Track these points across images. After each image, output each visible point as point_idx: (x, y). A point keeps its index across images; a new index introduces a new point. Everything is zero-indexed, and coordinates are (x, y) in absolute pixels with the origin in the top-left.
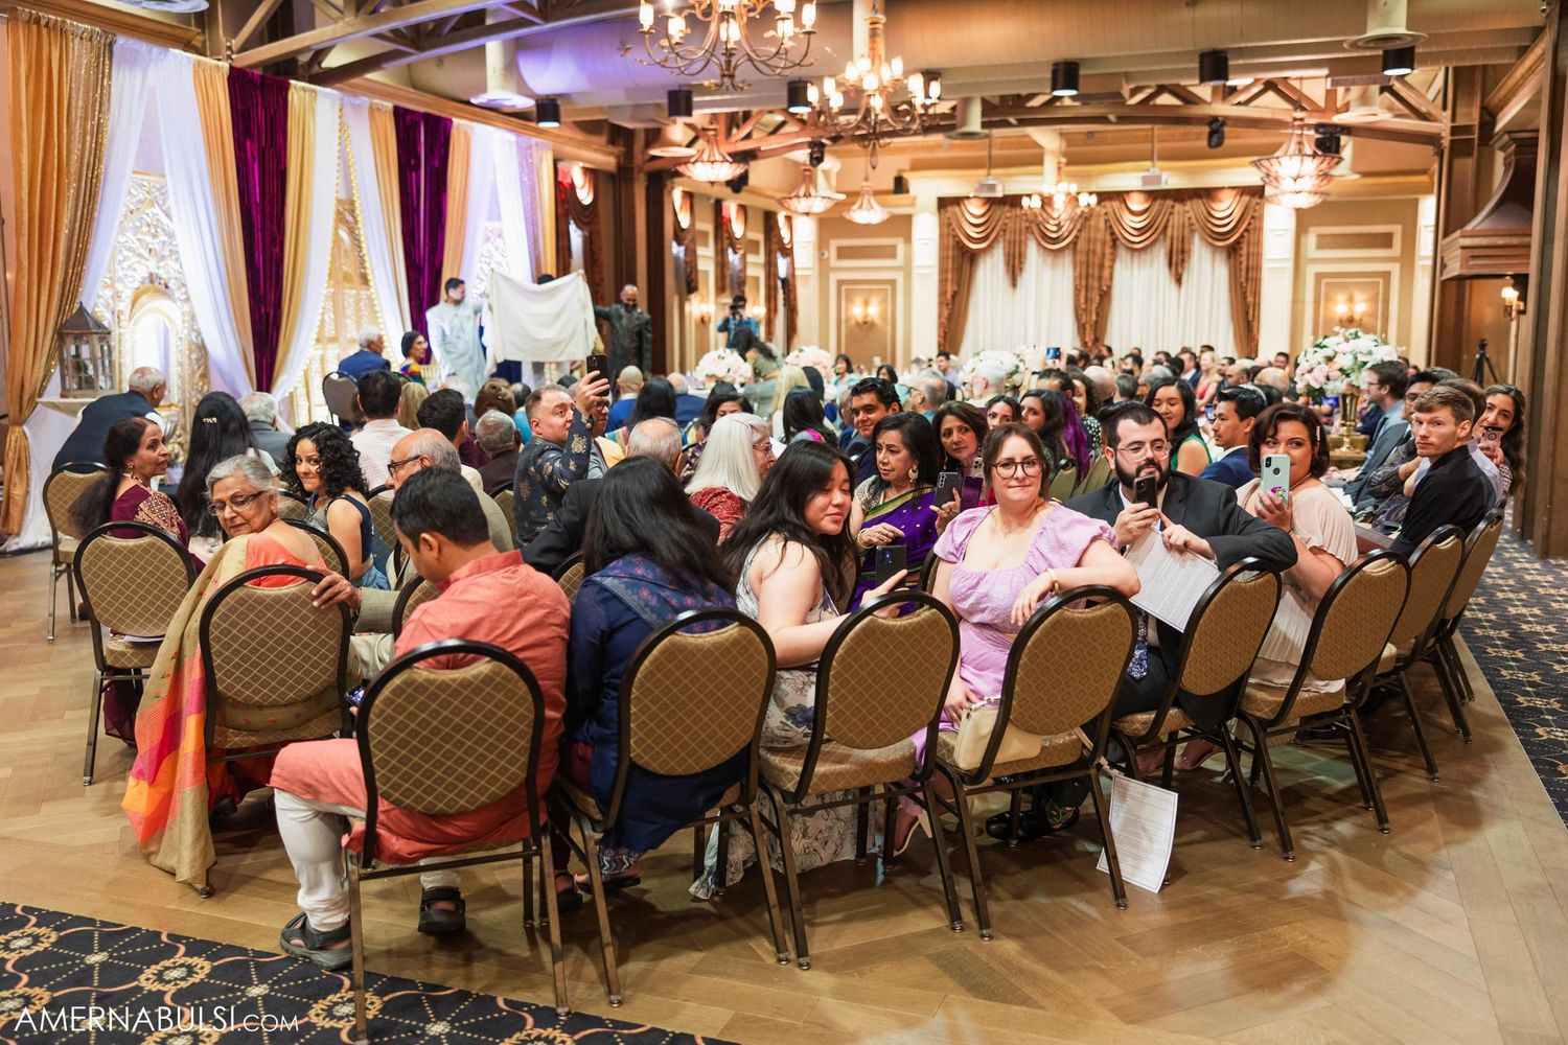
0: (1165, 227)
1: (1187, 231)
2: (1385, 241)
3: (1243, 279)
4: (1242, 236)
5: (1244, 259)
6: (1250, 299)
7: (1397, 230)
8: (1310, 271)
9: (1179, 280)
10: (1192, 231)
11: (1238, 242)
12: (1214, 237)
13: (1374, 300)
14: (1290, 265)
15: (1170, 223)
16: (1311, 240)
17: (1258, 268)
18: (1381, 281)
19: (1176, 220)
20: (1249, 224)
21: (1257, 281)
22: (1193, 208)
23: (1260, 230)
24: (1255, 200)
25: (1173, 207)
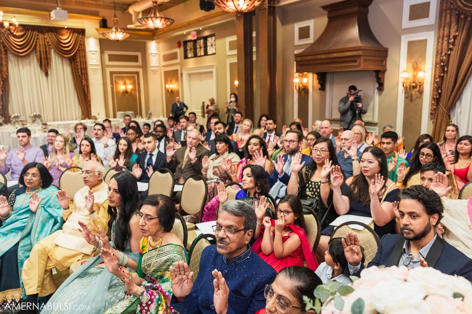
0: (36, 46)
1: (47, 48)
2: (135, 59)
3: (80, 74)
4: (76, 53)
5: (79, 64)
6: (84, 82)
7: (139, 54)
8: (108, 70)
9: (47, 74)
10: (50, 49)
11: (75, 55)
12: (62, 52)
13: (134, 83)
14: (100, 67)
15: (38, 43)
16: (106, 57)
17: (86, 69)
18: (136, 76)
19: (41, 42)
20: (79, 47)
21: (86, 75)
22: (49, 37)
23: (84, 50)
24: (81, 36)
25: (38, 35)
